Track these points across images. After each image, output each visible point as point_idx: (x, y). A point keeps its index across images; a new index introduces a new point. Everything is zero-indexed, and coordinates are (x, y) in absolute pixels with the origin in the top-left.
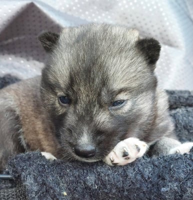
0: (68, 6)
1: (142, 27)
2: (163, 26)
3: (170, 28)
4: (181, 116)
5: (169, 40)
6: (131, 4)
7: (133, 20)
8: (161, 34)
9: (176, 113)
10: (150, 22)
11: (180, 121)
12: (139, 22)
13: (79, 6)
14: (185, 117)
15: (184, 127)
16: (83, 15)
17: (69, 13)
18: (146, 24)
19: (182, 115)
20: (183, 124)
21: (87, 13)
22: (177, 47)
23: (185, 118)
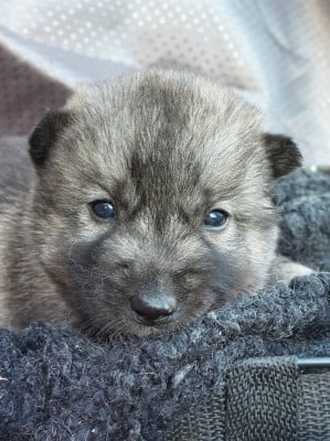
0: (34, 26)
1: (182, 55)
2: (223, 51)
3: (236, 54)
4: (313, 210)
5: (237, 78)
6: (157, 12)
7: (165, 44)
8: (220, 66)
9: (303, 205)
10: (186, 41)
11: (314, 219)
12: (178, 47)
13: (56, 23)
14: (321, 208)
15: (322, 230)
16: (66, 42)
17: (38, 39)
18: (190, 50)
19: (314, 206)
20: (319, 223)
21: (73, 36)
22: (254, 89)
23: (321, 212)
